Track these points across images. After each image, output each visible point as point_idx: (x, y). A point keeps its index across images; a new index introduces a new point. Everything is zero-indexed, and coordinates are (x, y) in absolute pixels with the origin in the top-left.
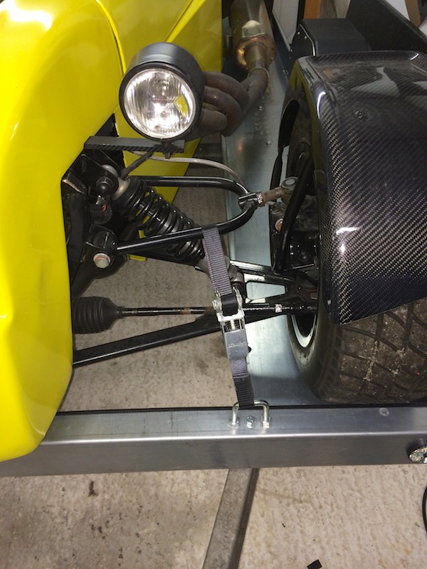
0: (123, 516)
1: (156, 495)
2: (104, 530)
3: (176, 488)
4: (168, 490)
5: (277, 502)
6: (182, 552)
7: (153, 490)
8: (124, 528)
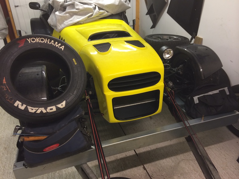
0: (156, 172)
1: (161, 166)
2: (153, 176)
3: (165, 164)
4: (163, 164)
5: (192, 161)
6: (175, 176)
7: (160, 166)
8: (158, 174)
